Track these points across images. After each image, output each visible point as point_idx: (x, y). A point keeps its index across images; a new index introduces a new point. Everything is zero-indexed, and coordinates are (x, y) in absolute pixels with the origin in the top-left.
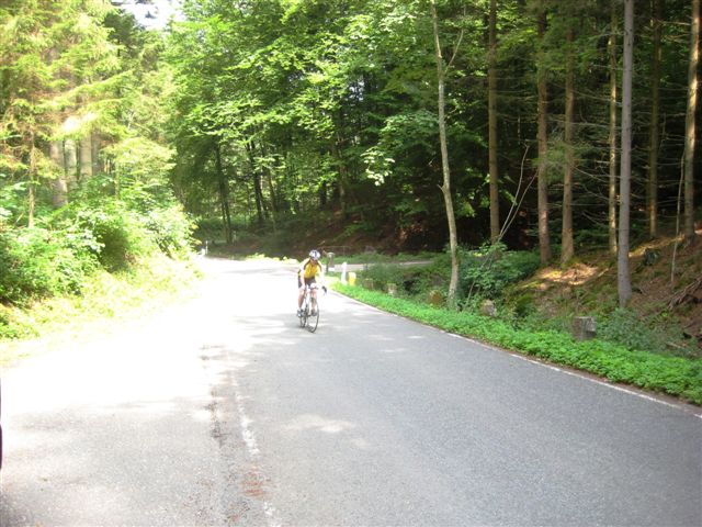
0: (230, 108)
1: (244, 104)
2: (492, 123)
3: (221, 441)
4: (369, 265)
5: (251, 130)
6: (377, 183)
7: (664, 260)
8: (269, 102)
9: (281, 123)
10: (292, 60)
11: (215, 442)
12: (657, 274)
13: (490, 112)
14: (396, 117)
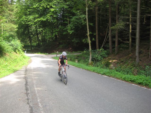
6: (70, 33)
7: (145, 52)
8: (41, 16)
9: (44, 20)
13: (96, 17)
14: (75, 17)
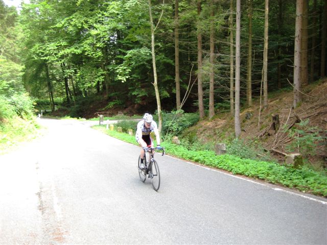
0: (52, 46)
1: (59, 44)
2: (177, 54)
3: (43, 212)
4: (120, 121)
5: (62, 57)
6: (123, 82)
7: (255, 116)
8: (71, 43)
9: (77, 53)
11: (40, 212)
12: (252, 123)
13: (176, 49)
14: (131, 51)
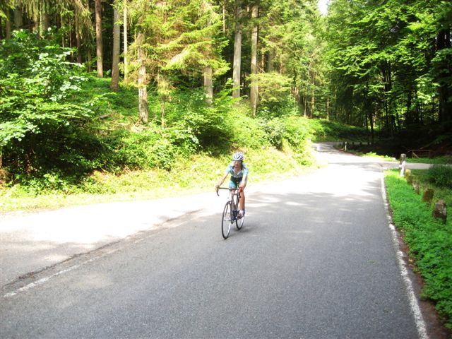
0: (354, 51)
1: (363, 48)
5: (367, 66)
8: (381, 47)
9: (388, 60)
10: (398, 15)
